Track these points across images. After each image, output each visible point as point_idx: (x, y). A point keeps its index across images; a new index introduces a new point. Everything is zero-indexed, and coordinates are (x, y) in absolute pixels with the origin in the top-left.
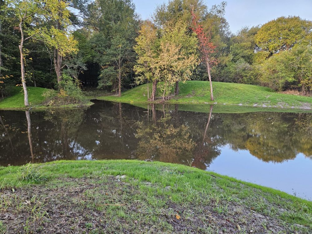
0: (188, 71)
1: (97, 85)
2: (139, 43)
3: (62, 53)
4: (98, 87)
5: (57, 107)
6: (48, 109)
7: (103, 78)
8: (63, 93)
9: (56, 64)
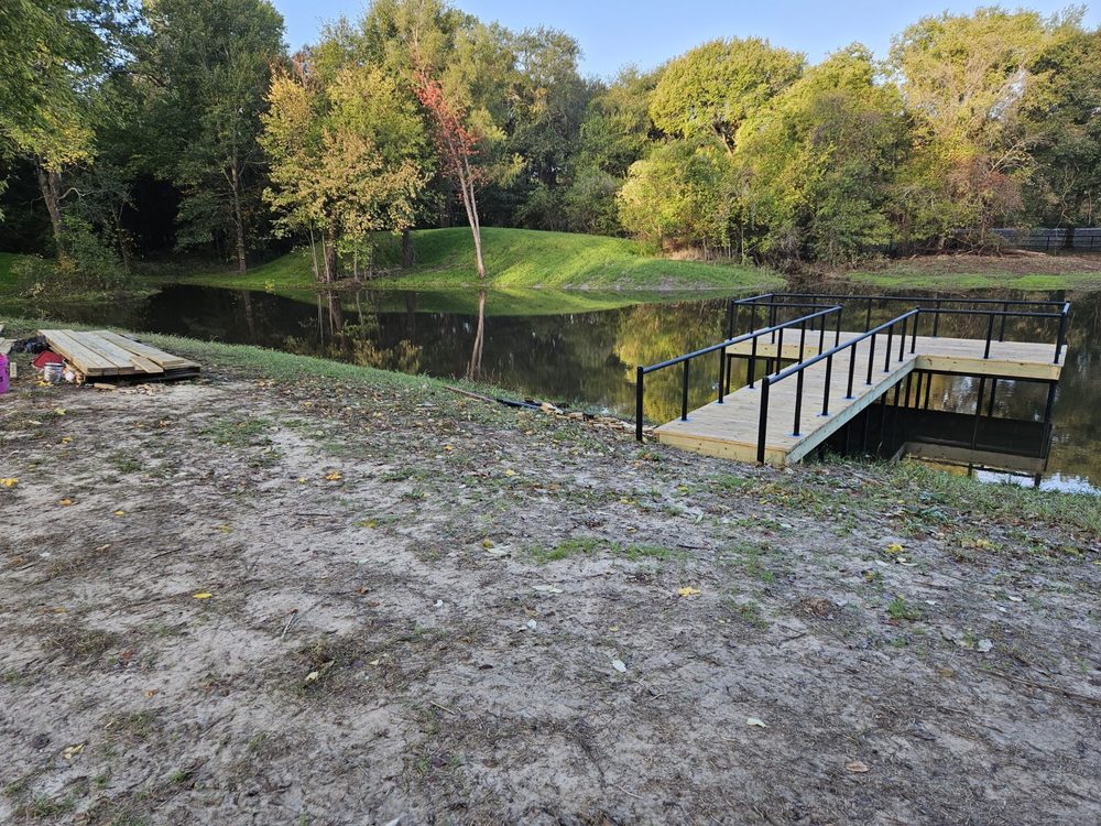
0: (401, 201)
1: (174, 243)
2: (269, 129)
3: (53, 164)
4: (176, 248)
5: (54, 300)
6: (30, 305)
7: (186, 222)
8: (66, 264)
9: (45, 187)
